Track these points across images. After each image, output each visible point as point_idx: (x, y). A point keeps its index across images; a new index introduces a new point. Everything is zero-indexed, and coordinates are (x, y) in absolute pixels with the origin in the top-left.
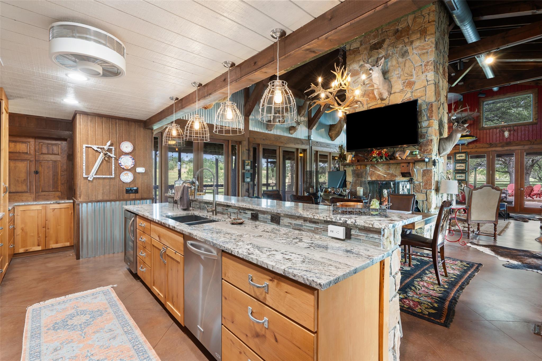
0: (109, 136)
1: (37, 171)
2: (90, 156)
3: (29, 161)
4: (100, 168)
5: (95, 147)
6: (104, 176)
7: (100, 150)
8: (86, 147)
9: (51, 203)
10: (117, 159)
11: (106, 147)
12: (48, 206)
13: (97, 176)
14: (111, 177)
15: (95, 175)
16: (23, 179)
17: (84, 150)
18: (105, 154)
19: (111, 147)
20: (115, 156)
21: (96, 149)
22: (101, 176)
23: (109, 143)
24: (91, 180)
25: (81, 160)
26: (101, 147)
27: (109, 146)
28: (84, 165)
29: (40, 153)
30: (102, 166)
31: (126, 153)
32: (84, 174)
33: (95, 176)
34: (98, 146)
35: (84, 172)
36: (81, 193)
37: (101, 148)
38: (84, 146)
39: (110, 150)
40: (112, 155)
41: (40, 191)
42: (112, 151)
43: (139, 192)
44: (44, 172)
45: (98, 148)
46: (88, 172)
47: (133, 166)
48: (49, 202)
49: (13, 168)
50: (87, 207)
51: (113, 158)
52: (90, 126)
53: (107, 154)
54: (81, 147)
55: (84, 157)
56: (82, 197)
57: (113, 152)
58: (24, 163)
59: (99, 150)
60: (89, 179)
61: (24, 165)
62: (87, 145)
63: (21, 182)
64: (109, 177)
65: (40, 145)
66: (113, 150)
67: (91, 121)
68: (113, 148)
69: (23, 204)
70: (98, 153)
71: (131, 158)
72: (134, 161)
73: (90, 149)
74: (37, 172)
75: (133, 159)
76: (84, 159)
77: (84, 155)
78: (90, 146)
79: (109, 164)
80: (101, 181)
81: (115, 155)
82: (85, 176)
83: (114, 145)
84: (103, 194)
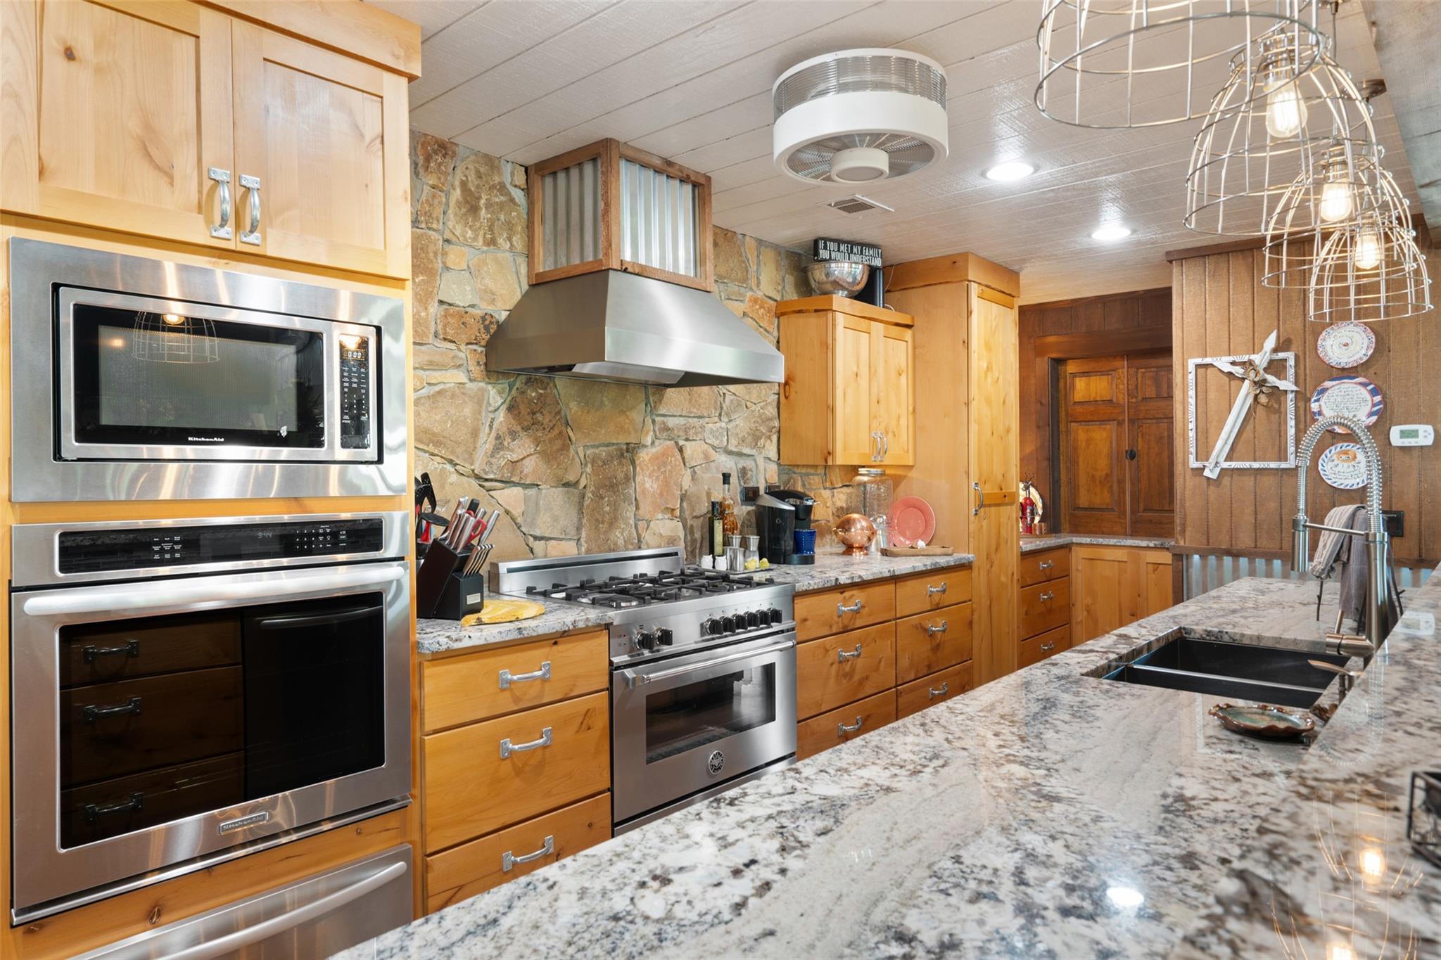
0: (1274, 313)
1: (1132, 451)
2: (1212, 395)
3: (1115, 422)
4: (1244, 436)
5: (1224, 363)
6: (1256, 465)
7: (1242, 371)
8: (1198, 366)
9: (1148, 548)
10: (1302, 398)
11: (1261, 359)
12: (1142, 552)
13: (1234, 465)
14: (1283, 465)
15: (1229, 458)
16: (1104, 473)
17: (1191, 377)
18: (1261, 384)
19: (1281, 355)
20: (1295, 388)
21: (1226, 370)
22: (1246, 465)
23: (1271, 342)
24: (1214, 476)
25: (1184, 413)
26: (1246, 358)
27: (1275, 350)
28: (1192, 426)
29: (1140, 398)
30: (1250, 427)
31: (1343, 369)
32: (1192, 458)
33: (1226, 465)
34: (1231, 359)
35: (1193, 450)
36: (1184, 518)
37: (1243, 364)
38: (1192, 363)
39: (1276, 367)
40: (1287, 385)
41: (1141, 510)
42: (1285, 367)
43: (1406, 531)
44: (1148, 453)
45: (1233, 363)
46: (1203, 454)
47: (1374, 418)
48: (1144, 543)
49: (1084, 444)
50: (1204, 566)
51: (1290, 396)
52: (1210, 291)
53: (1265, 381)
54: (1184, 366)
55: (1192, 401)
56: (1188, 534)
57: (1291, 372)
58: (1105, 429)
59: (1238, 371)
60: (1207, 473)
61: (1105, 434)
62: (1199, 361)
63: (1100, 482)
64: (1273, 465)
65: (1140, 375)
66: (1291, 362)
67: (1213, 276)
68: (1290, 356)
69: (1087, 540)
70: (1237, 382)
71: (1365, 385)
72: (1378, 398)
73: (1210, 370)
74: (1132, 455)
75: (1374, 393)
76: (1192, 408)
77: (1192, 393)
78: (1208, 360)
79: (1274, 418)
80: (1249, 482)
81: (1296, 383)
82: (1194, 464)
83: (1294, 346)
84: (1255, 527)
